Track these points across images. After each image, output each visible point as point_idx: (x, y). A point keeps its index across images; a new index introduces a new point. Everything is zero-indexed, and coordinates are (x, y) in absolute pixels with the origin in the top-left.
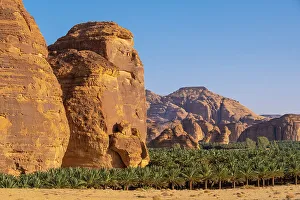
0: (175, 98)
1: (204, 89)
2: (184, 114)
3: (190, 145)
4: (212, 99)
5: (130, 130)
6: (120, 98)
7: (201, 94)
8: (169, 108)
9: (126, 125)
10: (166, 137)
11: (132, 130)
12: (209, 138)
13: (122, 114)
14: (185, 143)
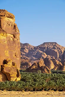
0: (41, 47)
1: (56, 43)
2: (45, 56)
3: (46, 71)
4: (59, 49)
5: (11, 63)
6: (7, 47)
7: (54, 46)
8: (38, 52)
9: (10, 61)
10: (34, 67)
11: (13, 63)
12: (56, 68)
13: (8, 55)
14: (43, 70)
